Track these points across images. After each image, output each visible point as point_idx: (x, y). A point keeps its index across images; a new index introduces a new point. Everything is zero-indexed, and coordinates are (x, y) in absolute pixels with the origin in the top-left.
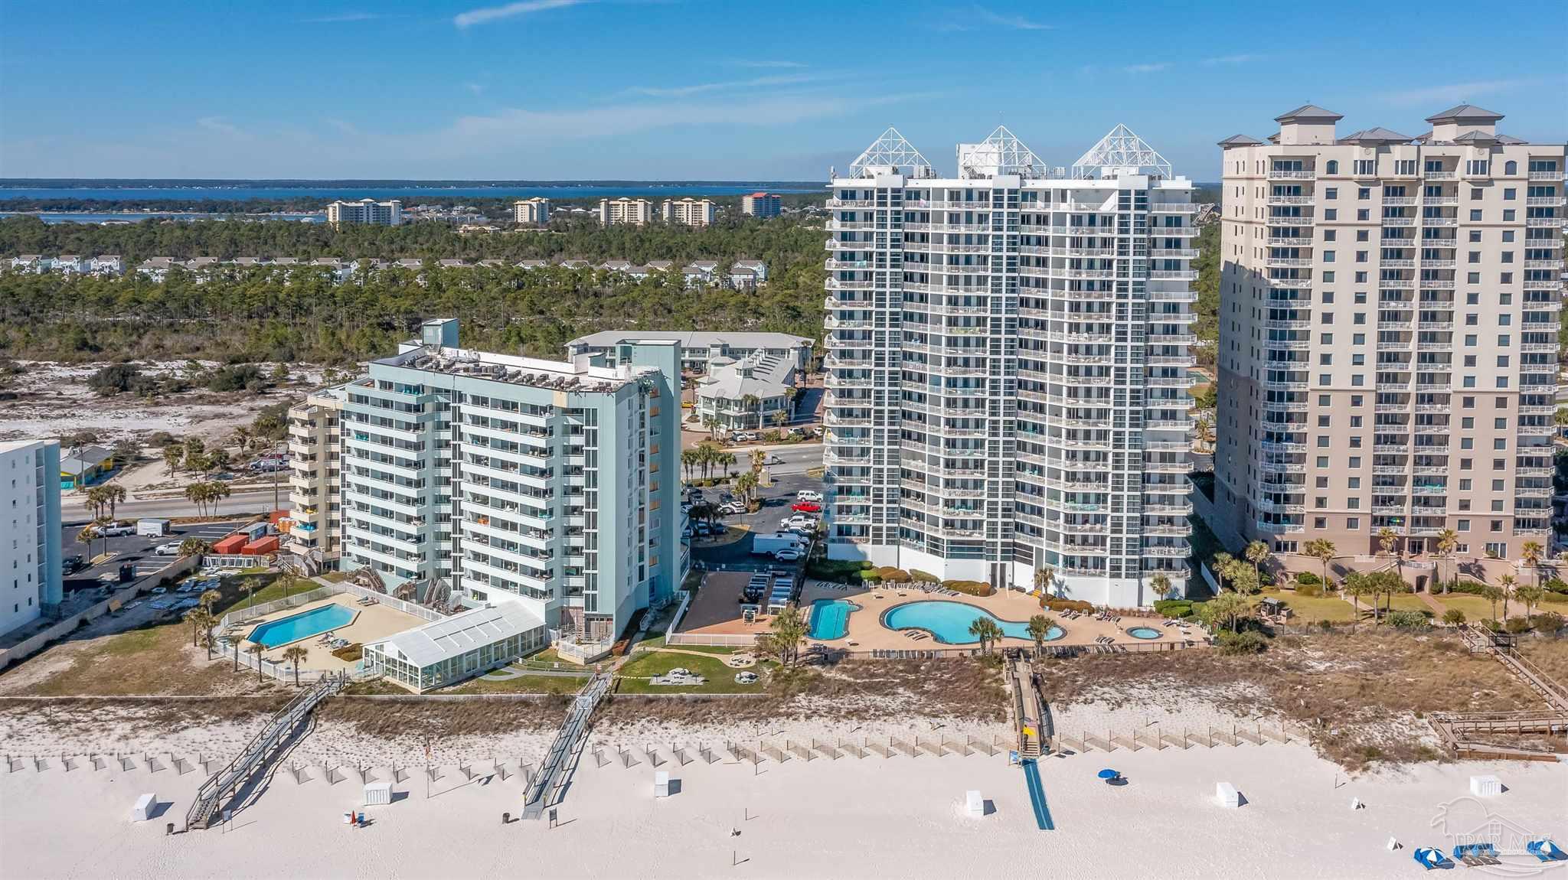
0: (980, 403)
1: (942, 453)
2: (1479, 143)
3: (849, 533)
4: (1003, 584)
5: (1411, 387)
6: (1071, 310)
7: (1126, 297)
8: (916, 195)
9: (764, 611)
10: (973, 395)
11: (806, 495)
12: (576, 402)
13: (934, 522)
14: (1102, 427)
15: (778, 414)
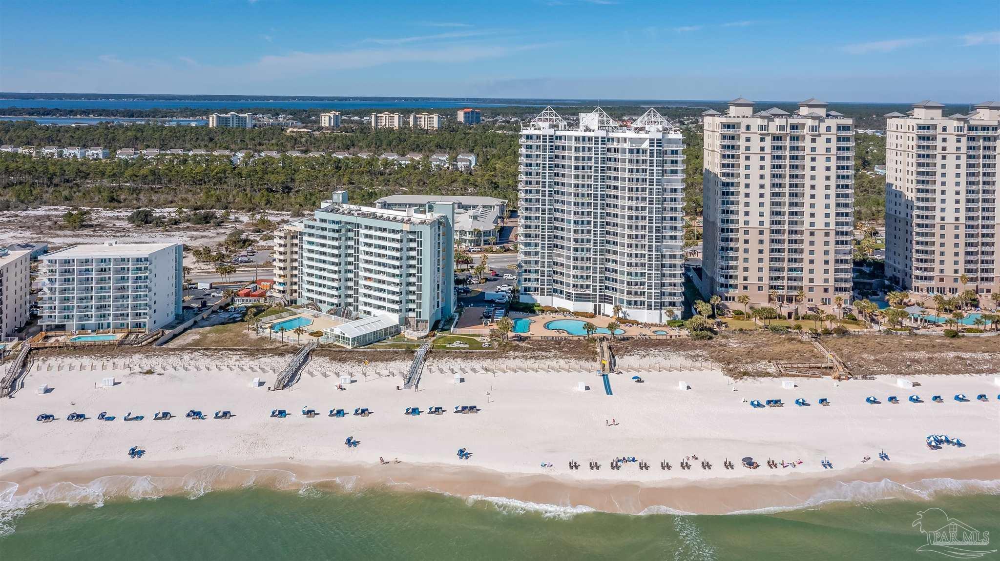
0: (589, 232)
1: (572, 254)
2: (813, 118)
3: (529, 291)
4: (599, 313)
5: (786, 227)
6: (629, 191)
7: (653, 185)
8: (560, 138)
9: (492, 322)
10: (586, 228)
11: (508, 276)
12: (413, 229)
13: (568, 285)
14: (643, 243)
15: (491, 239)
